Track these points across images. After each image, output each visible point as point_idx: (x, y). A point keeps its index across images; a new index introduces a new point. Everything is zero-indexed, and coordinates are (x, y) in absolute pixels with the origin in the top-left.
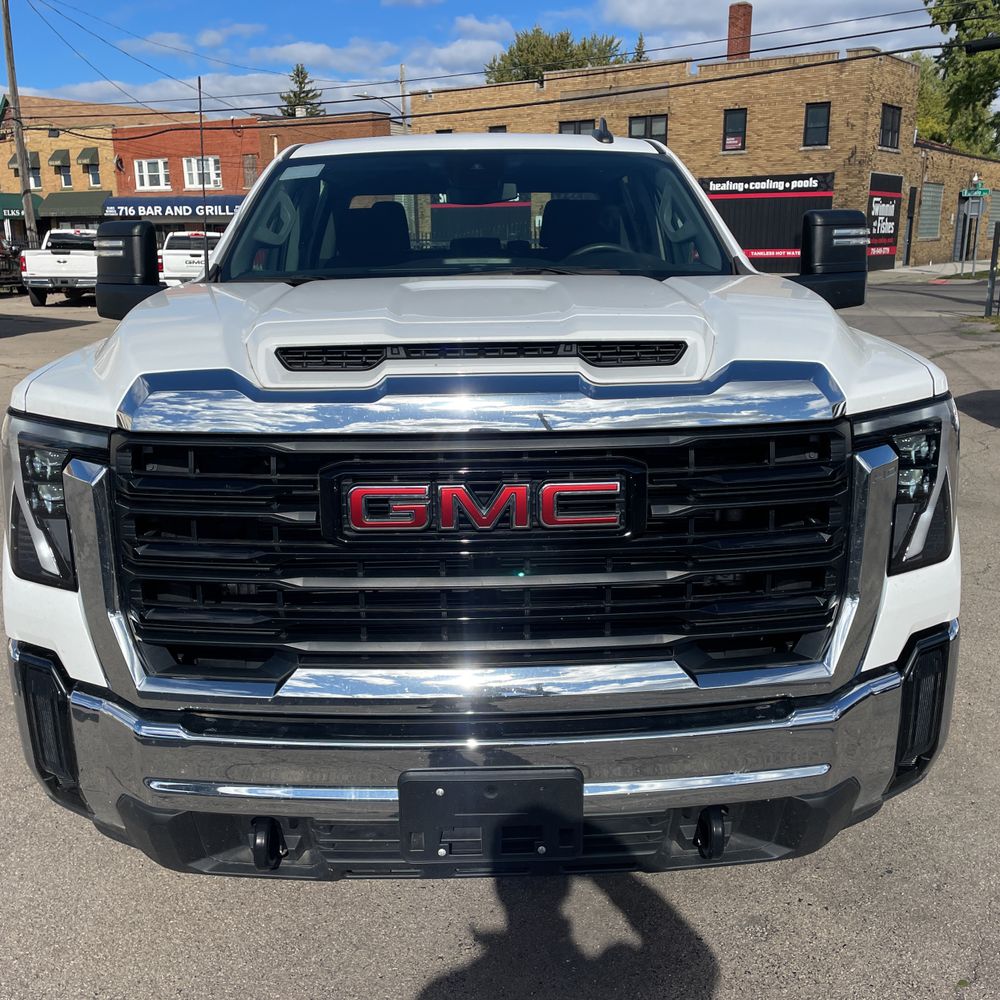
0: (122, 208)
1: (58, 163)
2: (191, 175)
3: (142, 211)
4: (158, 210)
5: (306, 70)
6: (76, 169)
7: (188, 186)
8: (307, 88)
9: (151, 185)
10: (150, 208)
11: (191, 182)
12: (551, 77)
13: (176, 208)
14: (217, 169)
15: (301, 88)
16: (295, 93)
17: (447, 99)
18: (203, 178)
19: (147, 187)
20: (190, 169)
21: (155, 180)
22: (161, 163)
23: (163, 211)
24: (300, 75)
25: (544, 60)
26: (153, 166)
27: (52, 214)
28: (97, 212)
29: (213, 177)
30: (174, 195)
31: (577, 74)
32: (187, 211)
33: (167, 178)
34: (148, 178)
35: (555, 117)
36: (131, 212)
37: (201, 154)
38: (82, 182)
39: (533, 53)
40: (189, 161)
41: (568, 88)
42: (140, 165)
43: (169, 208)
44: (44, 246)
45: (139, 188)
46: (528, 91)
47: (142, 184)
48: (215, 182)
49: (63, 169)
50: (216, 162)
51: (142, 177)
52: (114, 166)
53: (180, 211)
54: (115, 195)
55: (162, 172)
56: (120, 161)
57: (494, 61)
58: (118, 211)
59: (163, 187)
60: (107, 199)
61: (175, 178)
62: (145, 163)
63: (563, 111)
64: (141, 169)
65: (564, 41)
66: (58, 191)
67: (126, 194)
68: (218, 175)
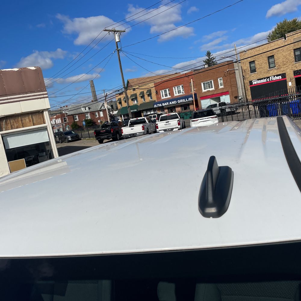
0: (158, 105)
1: (141, 95)
2: (176, 92)
3: (163, 104)
4: (167, 103)
5: (210, 52)
6: (146, 96)
7: (175, 95)
8: (211, 58)
9: (165, 97)
10: (165, 103)
11: (176, 94)
12: (288, 35)
13: (172, 102)
14: (182, 88)
15: (209, 58)
16: (208, 60)
17: (252, 51)
18: (179, 92)
19: (164, 97)
20: (175, 90)
21: (166, 95)
22: (167, 90)
23: (169, 104)
24: (209, 54)
25: (288, 29)
26: (165, 91)
27: (141, 109)
28: (152, 107)
29: (182, 91)
30: (172, 98)
31: (298, 32)
32: (175, 102)
33: (169, 94)
34: (164, 95)
35: (292, 48)
36: (160, 105)
37: (177, 85)
38: (148, 99)
39: (283, 28)
40: (175, 88)
41: (295, 37)
42: (162, 92)
43: (170, 102)
44: (129, 125)
45: (162, 98)
46: (280, 42)
47: (163, 97)
48: (182, 92)
49: (143, 97)
50: (182, 86)
51: (163, 95)
52: (155, 93)
53: (174, 102)
54: (156, 101)
55: (168, 92)
56: (157, 92)
57: (270, 34)
58: (157, 106)
59: (169, 96)
60: (154, 103)
61: (171, 93)
62: (163, 91)
63: (295, 46)
64: (162, 93)
65: (294, 21)
66: (142, 103)
67: (159, 100)
68: (183, 90)
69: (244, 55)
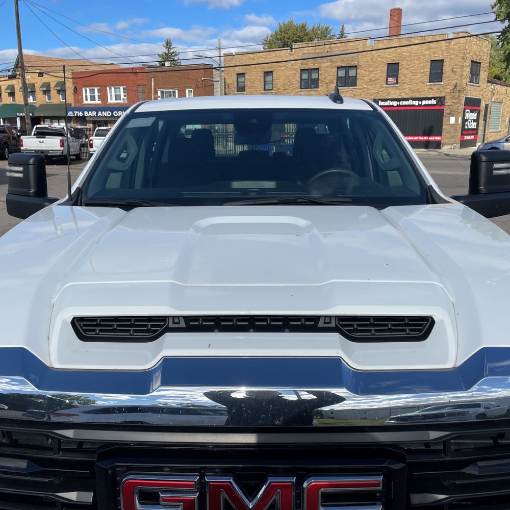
0: (76, 112)
1: (45, 89)
2: (111, 96)
3: (86, 114)
4: (94, 113)
5: (172, 42)
6: (53, 92)
7: (110, 101)
8: (171, 51)
9: (91, 100)
10: (90, 112)
11: (111, 99)
12: (297, 47)
13: (103, 112)
14: (124, 92)
15: (169, 51)
16: (166, 54)
17: (243, 57)
18: (118, 97)
19: (89, 102)
20: (111, 92)
21: (93, 98)
22: (96, 89)
23: (97, 114)
24: (168, 44)
25: (293, 37)
26: (92, 91)
27: (41, 115)
28: (64, 114)
29: (122, 97)
30: (102, 106)
31: (310, 45)
32: (109, 114)
33: (99, 97)
34: (90, 97)
35: (298, 67)
36: (81, 114)
37: (116, 84)
38: (57, 99)
39: (287, 33)
40: (110, 89)
41: (305, 52)
42: (86, 90)
43: (100, 112)
44: (33, 134)
45: (85, 102)
46: (284, 54)
47: (87, 100)
48: (124, 99)
49: (47, 92)
50: (124, 89)
51: (86, 97)
52: (73, 91)
53: (105, 114)
54: (73, 105)
55: (96, 94)
56: (75, 88)
57: (267, 37)
58: (74, 114)
59: (97, 102)
60: (67, 107)
61: (103, 97)
62: (88, 90)
63: (302, 64)
64: (86, 92)
65: (303, 27)
66: (45, 103)
67: (78, 105)
68: (125, 96)
69: (230, 60)
